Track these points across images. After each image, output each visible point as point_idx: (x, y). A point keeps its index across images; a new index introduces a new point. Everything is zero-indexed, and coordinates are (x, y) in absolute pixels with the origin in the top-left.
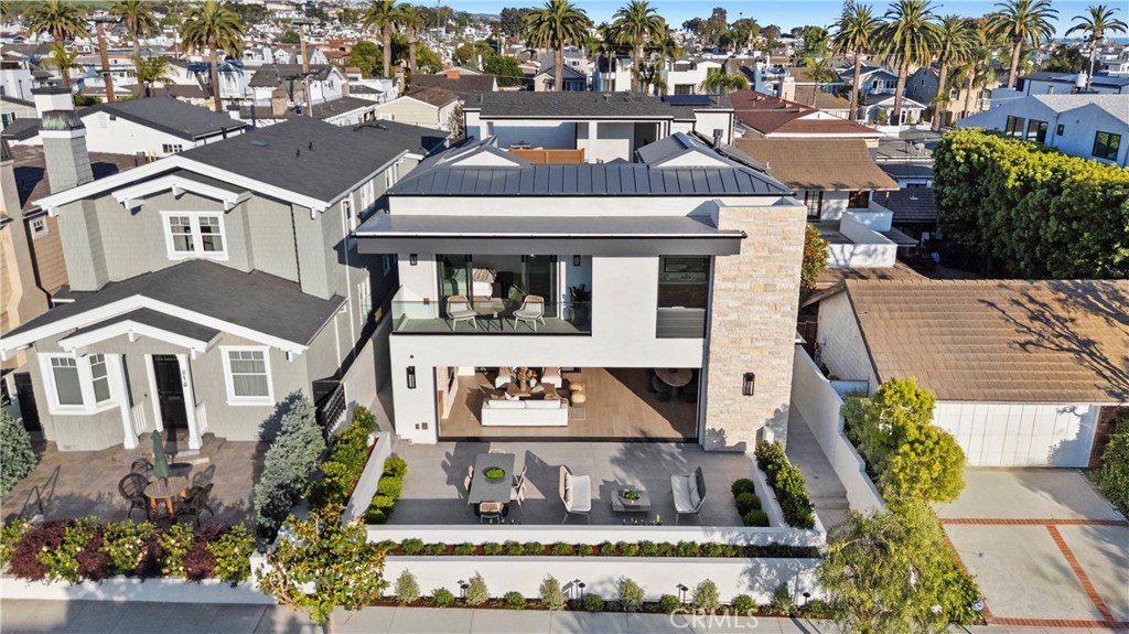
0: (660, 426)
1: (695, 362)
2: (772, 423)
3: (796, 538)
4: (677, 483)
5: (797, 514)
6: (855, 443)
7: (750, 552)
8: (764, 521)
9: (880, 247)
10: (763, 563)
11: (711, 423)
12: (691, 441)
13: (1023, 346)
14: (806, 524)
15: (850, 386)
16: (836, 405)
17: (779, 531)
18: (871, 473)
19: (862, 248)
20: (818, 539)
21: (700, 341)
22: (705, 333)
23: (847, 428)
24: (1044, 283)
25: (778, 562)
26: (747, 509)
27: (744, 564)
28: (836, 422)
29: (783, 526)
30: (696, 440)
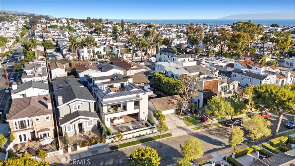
0: (134, 120)
1: (138, 112)
2: (147, 117)
3: (153, 126)
4: (140, 125)
5: (153, 124)
6: (155, 117)
7: (150, 129)
8: (149, 126)
9: (151, 92)
10: (151, 129)
11: (140, 118)
12: (138, 120)
13: (168, 104)
14: (154, 125)
15: (153, 111)
16: (152, 113)
17: (151, 126)
18: (157, 119)
19: (149, 92)
20: (155, 126)
21: (139, 109)
22: (139, 108)
23: (154, 116)
24: (169, 97)
25: (152, 129)
26: (147, 125)
27: (149, 130)
28: (153, 115)
29: (152, 126)
30: (139, 120)
